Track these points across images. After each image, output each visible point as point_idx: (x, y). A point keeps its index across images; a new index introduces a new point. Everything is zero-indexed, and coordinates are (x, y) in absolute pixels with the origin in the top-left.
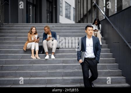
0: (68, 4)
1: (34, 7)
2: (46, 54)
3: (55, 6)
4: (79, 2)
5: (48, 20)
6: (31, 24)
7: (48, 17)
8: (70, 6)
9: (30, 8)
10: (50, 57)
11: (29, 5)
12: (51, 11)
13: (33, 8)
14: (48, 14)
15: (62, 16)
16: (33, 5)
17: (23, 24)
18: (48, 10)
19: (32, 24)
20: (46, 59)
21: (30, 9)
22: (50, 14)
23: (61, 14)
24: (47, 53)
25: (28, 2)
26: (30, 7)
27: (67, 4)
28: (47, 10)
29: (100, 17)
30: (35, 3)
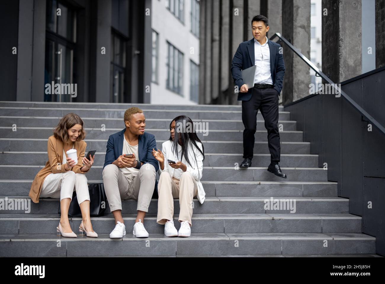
0: (175, 48)
1: (72, 52)
2: (114, 217)
3: (137, 52)
4: (213, 41)
5: (116, 94)
6: (58, 106)
7: (114, 85)
8: (181, 56)
9: (59, 53)
10: (129, 231)
11: (54, 43)
12: (124, 65)
13: (67, 54)
14: (117, 77)
15: (157, 83)
16: (69, 45)
17: (30, 106)
18: (117, 61)
19: (65, 103)
20: (116, 240)
21: (57, 56)
22: (123, 76)
23: (154, 79)
24: (118, 215)
25: (53, 33)
26: (57, 50)
27: (172, 48)
28: (112, 63)
29: (298, 84)
30: (75, 40)
